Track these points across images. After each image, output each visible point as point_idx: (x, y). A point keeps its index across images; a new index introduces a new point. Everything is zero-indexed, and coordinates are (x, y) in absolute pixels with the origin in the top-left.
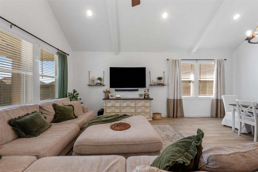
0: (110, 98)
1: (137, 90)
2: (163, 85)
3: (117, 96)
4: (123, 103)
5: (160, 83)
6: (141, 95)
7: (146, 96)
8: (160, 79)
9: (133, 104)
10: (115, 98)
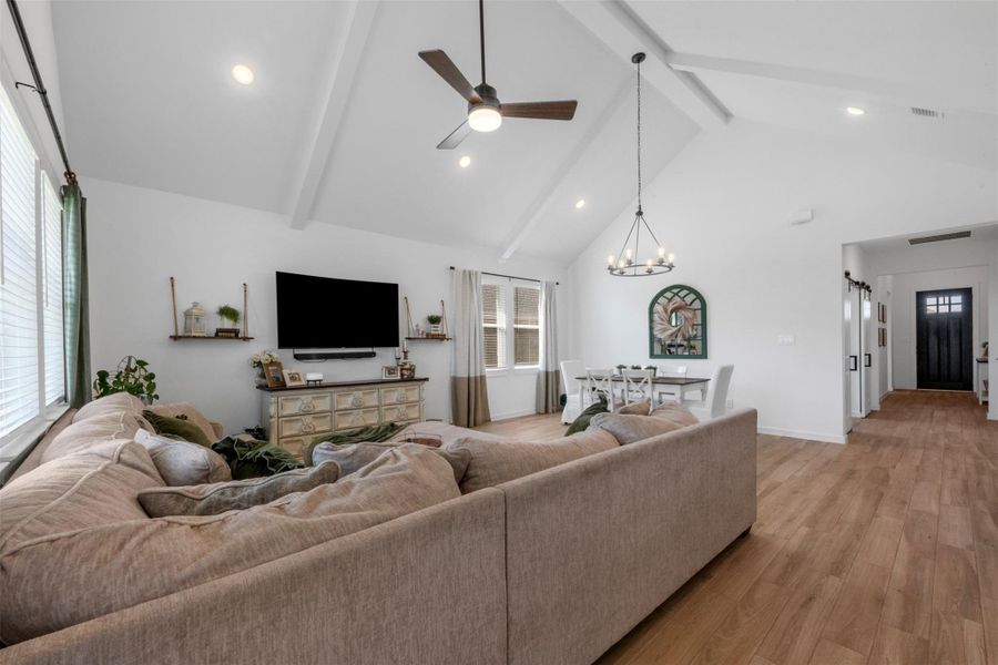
0: (289, 384)
1: (372, 355)
2: (441, 338)
3: (312, 376)
4: (342, 399)
5: (434, 331)
6: (390, 371)
7: (405, 372)
8: (434, 320)
9: (371, 399)
10: (303, 383)
